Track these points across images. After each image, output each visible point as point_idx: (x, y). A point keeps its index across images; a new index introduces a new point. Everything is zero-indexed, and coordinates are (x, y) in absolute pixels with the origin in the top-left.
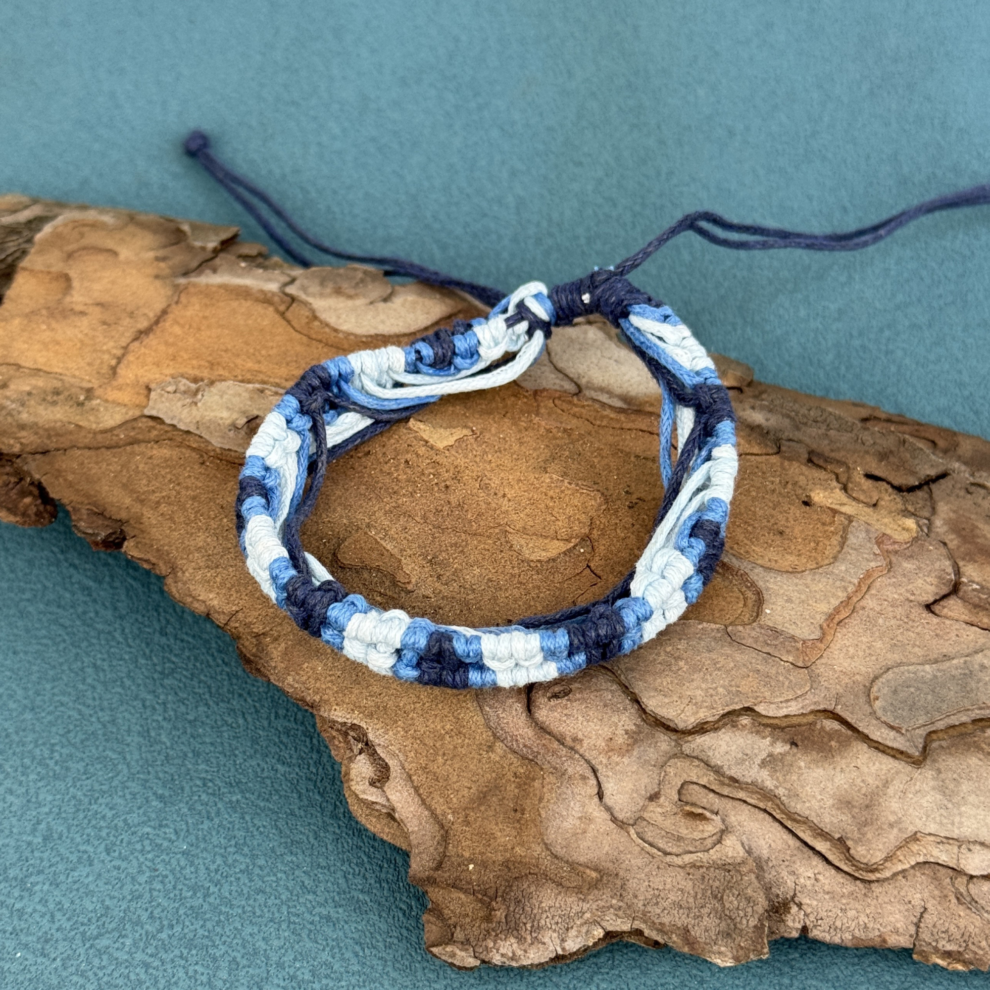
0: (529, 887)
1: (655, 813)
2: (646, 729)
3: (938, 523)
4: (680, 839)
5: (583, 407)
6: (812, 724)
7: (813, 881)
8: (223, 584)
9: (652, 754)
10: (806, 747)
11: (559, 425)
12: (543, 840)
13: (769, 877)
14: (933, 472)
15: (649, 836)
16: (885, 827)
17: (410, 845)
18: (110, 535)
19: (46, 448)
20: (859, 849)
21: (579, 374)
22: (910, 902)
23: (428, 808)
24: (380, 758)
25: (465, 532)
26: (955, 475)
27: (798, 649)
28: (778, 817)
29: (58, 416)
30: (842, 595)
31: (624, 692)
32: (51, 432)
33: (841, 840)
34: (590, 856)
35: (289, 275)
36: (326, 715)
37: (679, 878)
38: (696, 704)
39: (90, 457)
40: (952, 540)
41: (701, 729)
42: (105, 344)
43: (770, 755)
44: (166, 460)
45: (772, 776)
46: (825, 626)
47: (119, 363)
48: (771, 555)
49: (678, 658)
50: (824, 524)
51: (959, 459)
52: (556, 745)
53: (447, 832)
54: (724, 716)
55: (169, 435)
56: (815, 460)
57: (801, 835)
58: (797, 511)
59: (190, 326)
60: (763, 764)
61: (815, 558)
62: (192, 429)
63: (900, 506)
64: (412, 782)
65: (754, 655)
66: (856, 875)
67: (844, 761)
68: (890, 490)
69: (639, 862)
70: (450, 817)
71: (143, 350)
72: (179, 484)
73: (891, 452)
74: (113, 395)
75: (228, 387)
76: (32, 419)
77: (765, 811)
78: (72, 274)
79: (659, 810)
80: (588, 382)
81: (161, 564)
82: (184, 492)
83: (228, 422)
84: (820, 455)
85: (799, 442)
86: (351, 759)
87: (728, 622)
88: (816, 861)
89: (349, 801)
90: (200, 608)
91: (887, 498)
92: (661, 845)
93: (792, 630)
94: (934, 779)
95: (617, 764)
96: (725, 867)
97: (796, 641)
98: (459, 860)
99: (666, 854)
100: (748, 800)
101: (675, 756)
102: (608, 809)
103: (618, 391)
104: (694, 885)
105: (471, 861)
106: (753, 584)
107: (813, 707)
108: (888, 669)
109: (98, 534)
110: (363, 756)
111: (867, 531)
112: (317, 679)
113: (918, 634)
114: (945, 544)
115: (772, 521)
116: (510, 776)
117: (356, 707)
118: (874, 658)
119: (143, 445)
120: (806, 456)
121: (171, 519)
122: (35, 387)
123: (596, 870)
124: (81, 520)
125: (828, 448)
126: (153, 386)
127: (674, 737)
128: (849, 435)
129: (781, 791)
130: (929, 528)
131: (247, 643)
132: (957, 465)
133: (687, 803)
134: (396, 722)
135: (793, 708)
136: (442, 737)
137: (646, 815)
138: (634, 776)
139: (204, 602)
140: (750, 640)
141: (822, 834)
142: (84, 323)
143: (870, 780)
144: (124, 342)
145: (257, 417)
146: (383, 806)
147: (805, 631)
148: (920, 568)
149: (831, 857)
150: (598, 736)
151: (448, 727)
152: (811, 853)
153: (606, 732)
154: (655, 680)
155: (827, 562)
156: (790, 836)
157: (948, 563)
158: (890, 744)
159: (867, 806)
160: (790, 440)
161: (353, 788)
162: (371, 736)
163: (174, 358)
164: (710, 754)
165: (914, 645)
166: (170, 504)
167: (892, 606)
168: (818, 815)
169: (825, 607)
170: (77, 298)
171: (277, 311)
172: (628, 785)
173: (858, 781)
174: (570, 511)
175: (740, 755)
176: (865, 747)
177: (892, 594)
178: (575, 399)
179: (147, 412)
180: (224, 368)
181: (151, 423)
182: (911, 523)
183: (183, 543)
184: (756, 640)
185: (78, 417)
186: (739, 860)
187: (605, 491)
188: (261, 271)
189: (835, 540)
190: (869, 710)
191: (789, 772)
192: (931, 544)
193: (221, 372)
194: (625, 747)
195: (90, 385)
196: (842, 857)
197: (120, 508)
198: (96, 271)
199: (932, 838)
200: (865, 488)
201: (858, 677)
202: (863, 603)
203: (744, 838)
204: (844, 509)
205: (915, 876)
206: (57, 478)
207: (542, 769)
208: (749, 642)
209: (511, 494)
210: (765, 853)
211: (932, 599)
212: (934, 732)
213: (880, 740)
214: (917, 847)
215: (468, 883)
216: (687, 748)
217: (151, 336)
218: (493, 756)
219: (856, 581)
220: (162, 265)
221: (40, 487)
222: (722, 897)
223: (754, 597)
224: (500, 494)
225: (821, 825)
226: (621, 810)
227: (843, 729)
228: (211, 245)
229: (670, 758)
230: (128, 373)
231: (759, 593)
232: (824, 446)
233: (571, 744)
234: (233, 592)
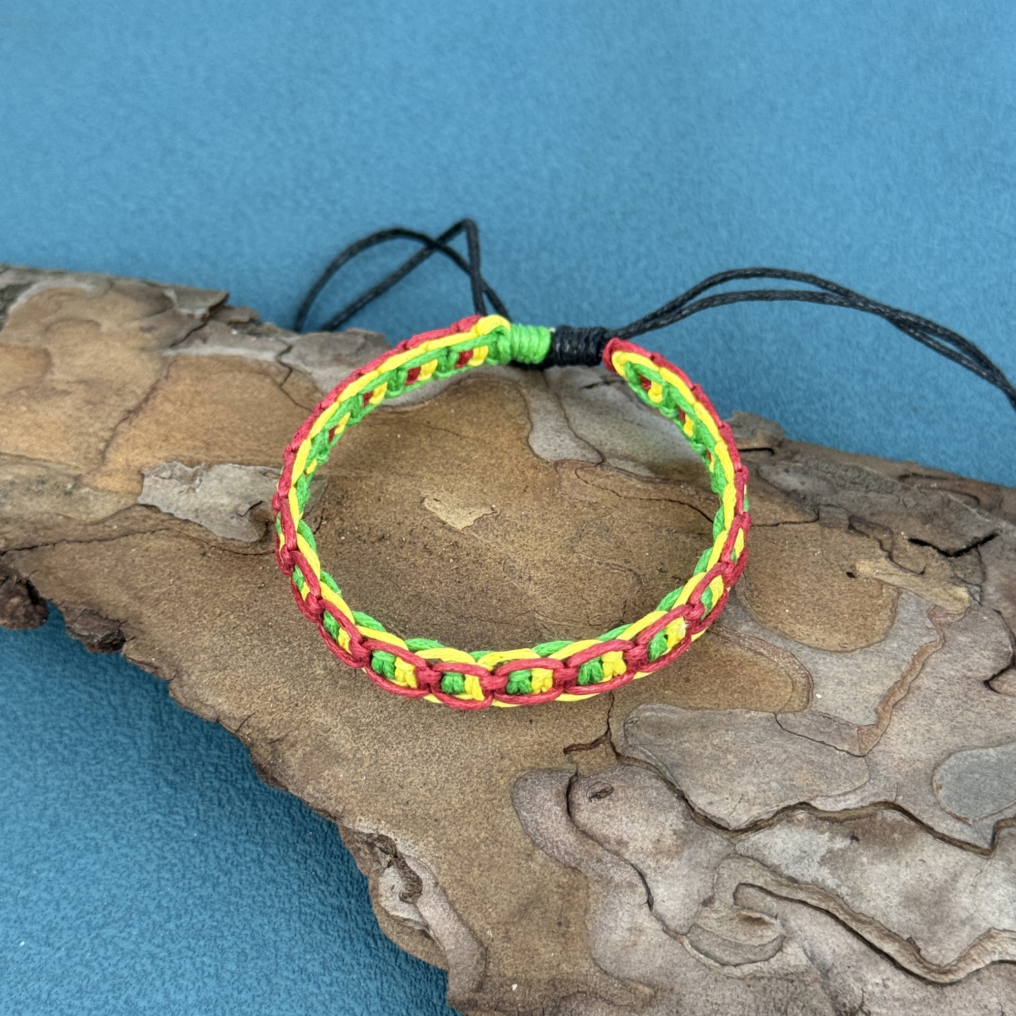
0: (578, 1006)
1: (710, 919)
2: (696, 828)
3: (990, 589)
4: (738, 946)
5: (608, 477)
6: (871, 816)
7: (881, 988)
8: (232, 688)
9: (703, 856)
10: (868, 841)
11: (583, 498)
12: (591, 954)
13: (834, 984)
14: (980, 534)
15: (704, 946)
16: (956, 924)
17: (446, 964)
18: (108, 636)
19: (34, 544)
20: (930, 949)
21: (601, 441)
22: (986, 1007)
23: (465, 924)
24: (411, 871)
25: (490, 620)
26: (1003, 535)
27: (853, 737)
28: (841, 918)
29: (45, 507)
30: (896, 675)
31: (669, 789)
32: (37, 526)
33: (910, 940)
34: (642, 970)
35: (284, 343)
36: (350, 826)
37: (739, 991)
38: (748, 801)
39: (81, 551)
40: (1005, 608)
41: (755, 826)
42: (91, 425)
43: (830, 851)
44: (164, 552)
45: (832, 874)
46: (880, 709)
47: (107, 447)
48: (816, 635)
49: (728, 751)
50: (871, 597)
51: (1005, 517)
52: (599, 850)
53: (487, 949)
54: (778, 813)
55: (166, 524)
56: (856, 525)
57: (867, 936)
58: (843, 583)
59: (182, 402)
60: (823, 861)
61: (865, 636)
62: (191, 517)
63: (949, 572)
64: (447, 896)
65: (807, 744)
66: (928, 977)
67: (909, 854)
68: (937, 555)
69: (695, 974)
70: (489, 933)
71: (133, 431)
72: (179, 578)
73: (935, 513)
74: (102, 482)
75: (228, 471)
76: (16, 511)
77: (827, 912)
78: (51, 348)
79: (714, 915)
80: (611, 450)
81: (164, 668)
82: (185, 587)
83: (228, 509)
84: (861, 520)
85: (839, 506)
86: (379, 873)
87: (778, 708)
88: (884, 966)
89: (378, 918)
90: (209, 714)
91: (934, 564)
92: (718, 954)
93: (846, 716)
94: (1005, 870)
95: (667, 867)
96: (788, 977)
97: (850, 728)
98: (502, 980)
99: (724, 965)
100: (809, 901)
101: (728, 856)
102: (660, 919)
103: (643, 458)
104: (756, 997)
105: (515, 980)
106: (802, 666)
107: (872, 799)
108: (950, 755)
109: (94, 637)
110: (391, 869)
111: (918, 604)
112: (340, 788)
113: (979, 713)
114: (999, 613)
115: (817, 596)
116: (552, 886)
117: (382, 816)
118: (933, 742)
119: (139, 535)
120: (847, 522)
121: (173, 617)
122: (18, 476)
123: (649, 985)
124: (75, 621)
125: (868, 512)
126: (146, 471)
127: (726, 836)
128: (890, 497)
129: (843, 890)
130: (981, 596)
131: (262, 751)
132: (1004, 524)
133: (743, 908)
134: (426, 831)
135: (852, 802)
136: (477, 847)
137: (700, 922)
138: (685, 880)
139: (213, 707)
140: (802, 728)
141: (891, 935)
142: (68, 403)
143: (938, 874)
144: (111, 423)
145: (261, 502)
146: (416, 923)
147: (860, 716)
148: (975, 641)
149: (900, 959)
150: (644, 837)
151: (483, 835)
152: (878, 957)
153: (654, 833)
154: (703, 776)
155: (877, 639)
156: (855, 940)
157: (1004, 634)
158: (957, 836)
159: (936, 903)
160: (829, 505)
161: (383, 904)
162: (400, 848)
163: (167, 439)
164: (766, 853)
165: (976, 727)
166: (170, 601)
167: (950, 685)
168: (884, 915)
169: (878, 689)
170: (59, 376)
171: (274, 382)
172: (679, 890)
173: (925, 876)
174: (600, 593)
175: (798, 853)
176: (930, 838)
177: (949, 671)
178: (599, 469)
179: (141, 500)
180: (221, 449)
181: (146, 512)
182: (962, 592)
183: (187, 643)
184: (808, 728)
185: (65, 509)
186: (802, 969)
187: (637, 571)
188: (254, 339)
189: (885, 614)
190: (933, 800)
191: (851, 869)
192: (985, 614)
193: (219, 453)
194: (674, 849)
195: (77, 472)
196: (912, 958)
197: (116, 607)
198: (76, 345)
199: (1007, 935)
200: (910, 554)
201: (918, 764)
202: (917, 683)
203: (806, 944)
204: (890, 580)
205: (990, 978)
206: (46, 575)
207: (586, 877)
208: (801, 730)
209: (537, 575)
210: (829, 958)
211: (990, 675)
212: (1002, 820)
213: (946, 832)
214: (991, 945)
215: (512, 1005)
216: (740, 848)
217: (141, 415)
218: (533, 865)
219: (909, 658)
220: (148, 336)
221: (29, 586)
222: (786, 1011)
223: (803, 681)
224: (526, 577)
225: (889, 926)
226: (674, 918)
227: (906, 820)
228: (200, 312)
229: (723, 859)
230: (117, 459)
231: (808, 676)
232: (864, 510)
233: (616, 848)
234: (243, 695)
